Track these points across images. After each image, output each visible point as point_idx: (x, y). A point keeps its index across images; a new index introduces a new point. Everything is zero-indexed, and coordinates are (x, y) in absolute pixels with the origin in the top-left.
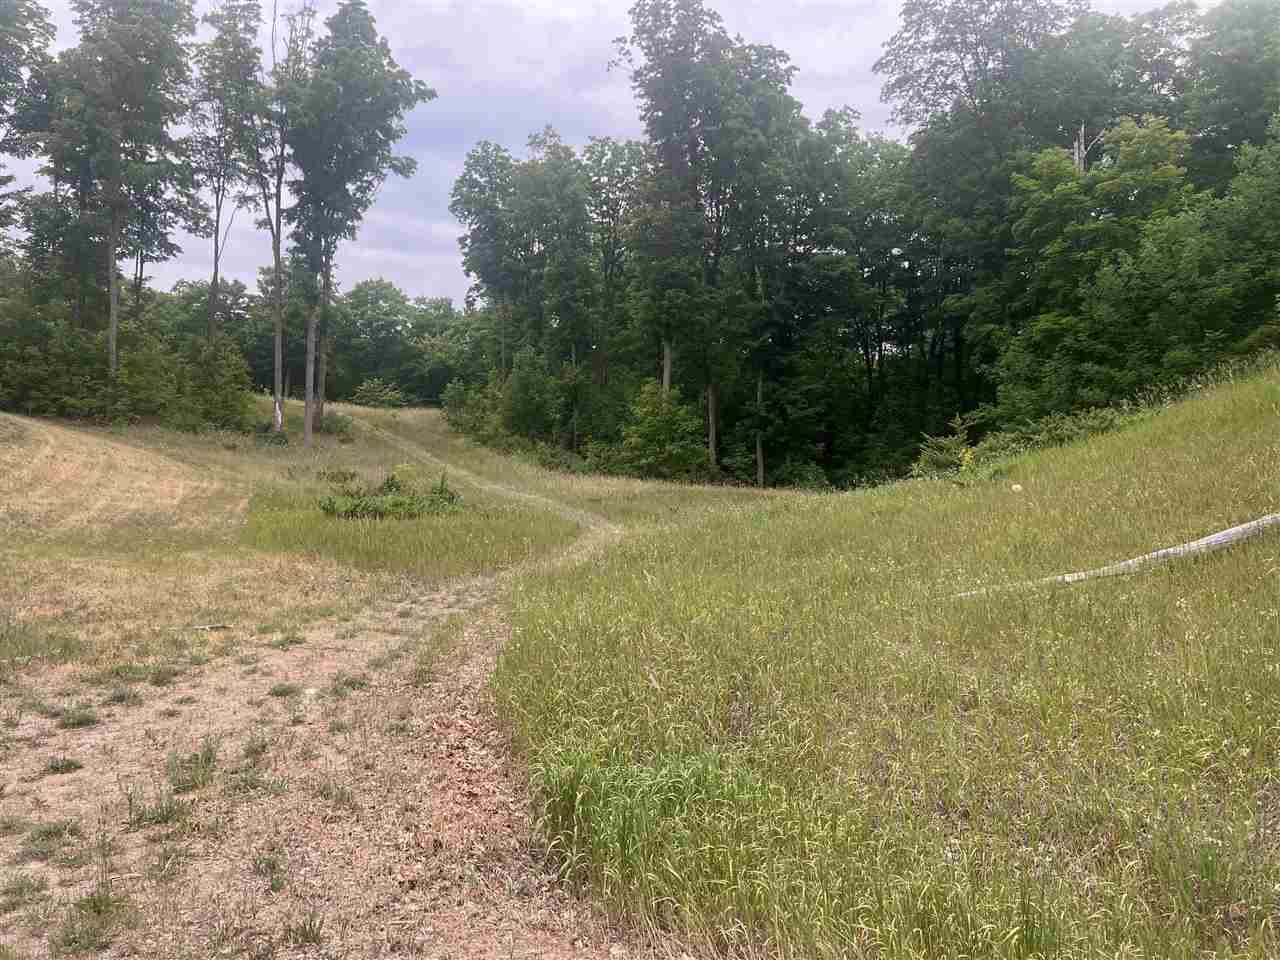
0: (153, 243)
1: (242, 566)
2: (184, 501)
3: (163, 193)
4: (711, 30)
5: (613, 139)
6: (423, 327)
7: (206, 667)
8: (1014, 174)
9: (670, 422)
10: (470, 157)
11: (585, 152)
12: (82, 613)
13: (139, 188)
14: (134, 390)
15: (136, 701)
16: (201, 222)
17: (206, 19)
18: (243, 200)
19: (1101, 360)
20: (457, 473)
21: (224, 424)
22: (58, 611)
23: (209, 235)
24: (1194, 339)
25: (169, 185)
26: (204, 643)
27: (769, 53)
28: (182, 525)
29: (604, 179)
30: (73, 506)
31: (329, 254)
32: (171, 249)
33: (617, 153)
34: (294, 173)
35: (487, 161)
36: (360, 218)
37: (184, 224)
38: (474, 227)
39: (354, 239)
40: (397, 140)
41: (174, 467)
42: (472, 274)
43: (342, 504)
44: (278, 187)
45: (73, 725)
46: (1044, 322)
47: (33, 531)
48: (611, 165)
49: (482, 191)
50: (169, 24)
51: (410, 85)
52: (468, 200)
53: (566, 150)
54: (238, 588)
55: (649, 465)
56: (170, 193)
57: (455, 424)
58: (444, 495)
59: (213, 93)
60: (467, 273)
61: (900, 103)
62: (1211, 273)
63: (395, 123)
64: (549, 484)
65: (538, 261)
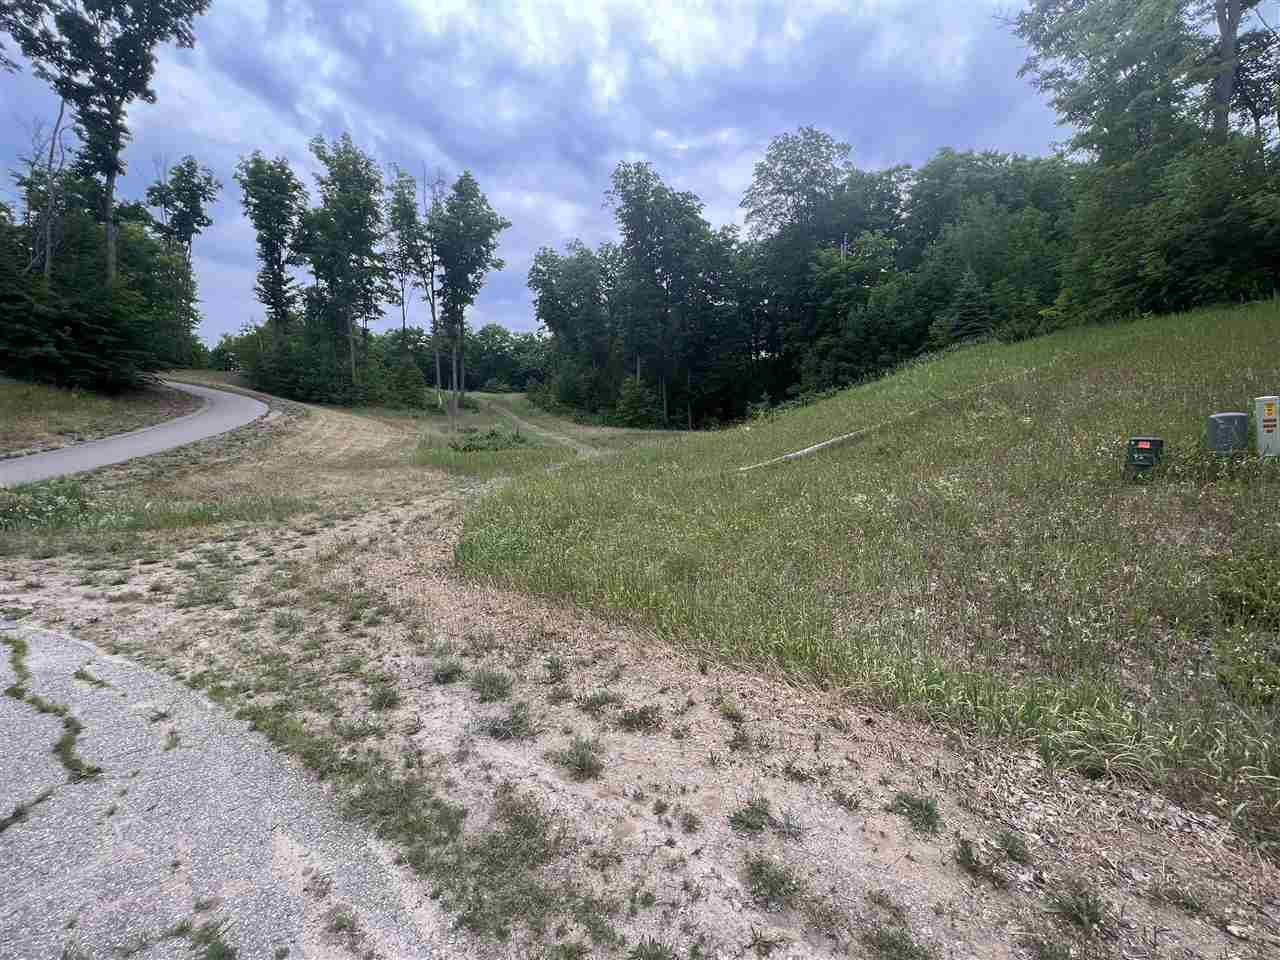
0: (371, 310)
1: (402, 474)
2: (388, 445)
3: (373, 283)
4: (656, 185)
5: (613, 244)
6: (519, 348)
7: (366, 515)
8: (810, 263)
9: (641, 397)
10: (536, 257)
11: (598, 252)
12: (323, 496)
13: (359, 281)
14: (365, 389)
15: (334, 526)
16: (395, 298)
17: (388, 188)
18: (417, 284)
19: (849, 360)
20: (527, 427)
21: (412, 405)
22: (313, 495)
23: (399, 304)
24: (893, 349)
25: (377, 279)
26: (369, 506)
27: (687, 196)
28: (383, 457)
29: (609, 266)
30: (331, 449)
31: (461, 313)
32: (380, 313)
33: (616, 251)
34: (440, 270)
35: (546, 258)
36: (477, 293)
37: (386, 299)
38: (541, 294)
39: (474, 305)
40: (494, 250)
41: (385, 428)
42: (541, 319)
43: (463, 445)
44: (432, 279)
45: (307, 534)
46: (821, 342)
47: (310, 461)
48: (614, 258)
49: (544, 275)
50: (370, 190)
51: (497, 220)
52: (537, 280)
53: (588, 251)
54: (394, 484)
55: (629, 420)
56: (378, 282)
57: (533, 401)
58: (518, 439)
59: (396, 227)
60: (538, 320)
61: (755, 224)
62: (901, 315)
63: (491, 241)
64: (573, 431)
65: (574, 312)
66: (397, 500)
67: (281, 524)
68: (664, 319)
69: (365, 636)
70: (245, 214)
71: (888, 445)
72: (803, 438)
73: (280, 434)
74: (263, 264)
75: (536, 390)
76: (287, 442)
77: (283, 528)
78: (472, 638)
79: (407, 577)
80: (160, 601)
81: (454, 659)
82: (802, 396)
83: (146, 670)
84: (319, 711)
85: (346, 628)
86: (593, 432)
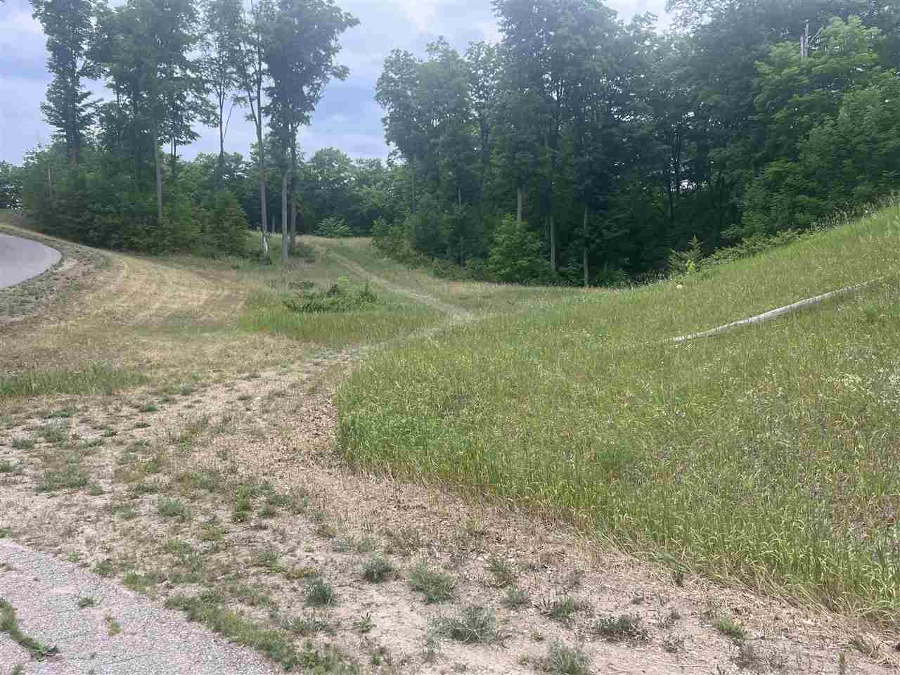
0: (181, 132)
1: (234, 340)
2: (206, 303)
3: (185, 98)
5: (486, 43)
6: (363, 180)
7: (209, 389)
8: (757, 62)
9: (522, 244)
10: (387, 62)
11: (467, 53)
12: (148, 365)
13: (170, 96)
14: (174, 232)
15: (174, 402)
16: (212, 118)
18: (237, 100)
19: (812, 193)
20: (377, 282)
21: (232, 251)
22: (136, 364)
23: (216, 125)
24: (875, 177)
25: (189, 93)
26: (209, 378)
28: (204, 318)
29: (481, 72)
30: (141, 307)
31: (293, 135)
32: (193, 136)
33: (490, 52)
34: (268, 82)
35: (399, 63)
36: (313, 109)
37: (200, 118)
38: (392, 110)
39: (309, 125)
40: (336, 54)
41: (201, 281)
42: (391, 143)
43: (300, 303)
44: (259, 93)
45: (146, 411)
46: (772, 168)
47: (120, 322)
48: (485, 61)
49: (396, 85)
51: (341, 16)
52: (387, 92)
53: (454, 52)
54: (231, 352)
55: (507, 273)
56: (190, 97)
57: (381, 248)
58: (367, 296)
59: (213, 27)
60: (388, 143)
61: (680, 12)
62: (886, 130)
63: (333, 43)
64: (437, 288)
65: (436, 132)
66: (239, 372)
67: (111, 398)
68: (554, 139)
69: (265, 528)
70: (34, 16)
71: (880, 311)
72: (756, 300)
73: (80, 287)
74: (53, 77)
75: (384, 233)
76: (89, 297)
77: (116, 404)
78: (390, 535)
79: (283, 464)
80: (15, 483)
81: (379, 554)
82: (746, 241)
83: (41, 555)
84: (252, 604)
85: (239, 518)
86: (461, 288)
